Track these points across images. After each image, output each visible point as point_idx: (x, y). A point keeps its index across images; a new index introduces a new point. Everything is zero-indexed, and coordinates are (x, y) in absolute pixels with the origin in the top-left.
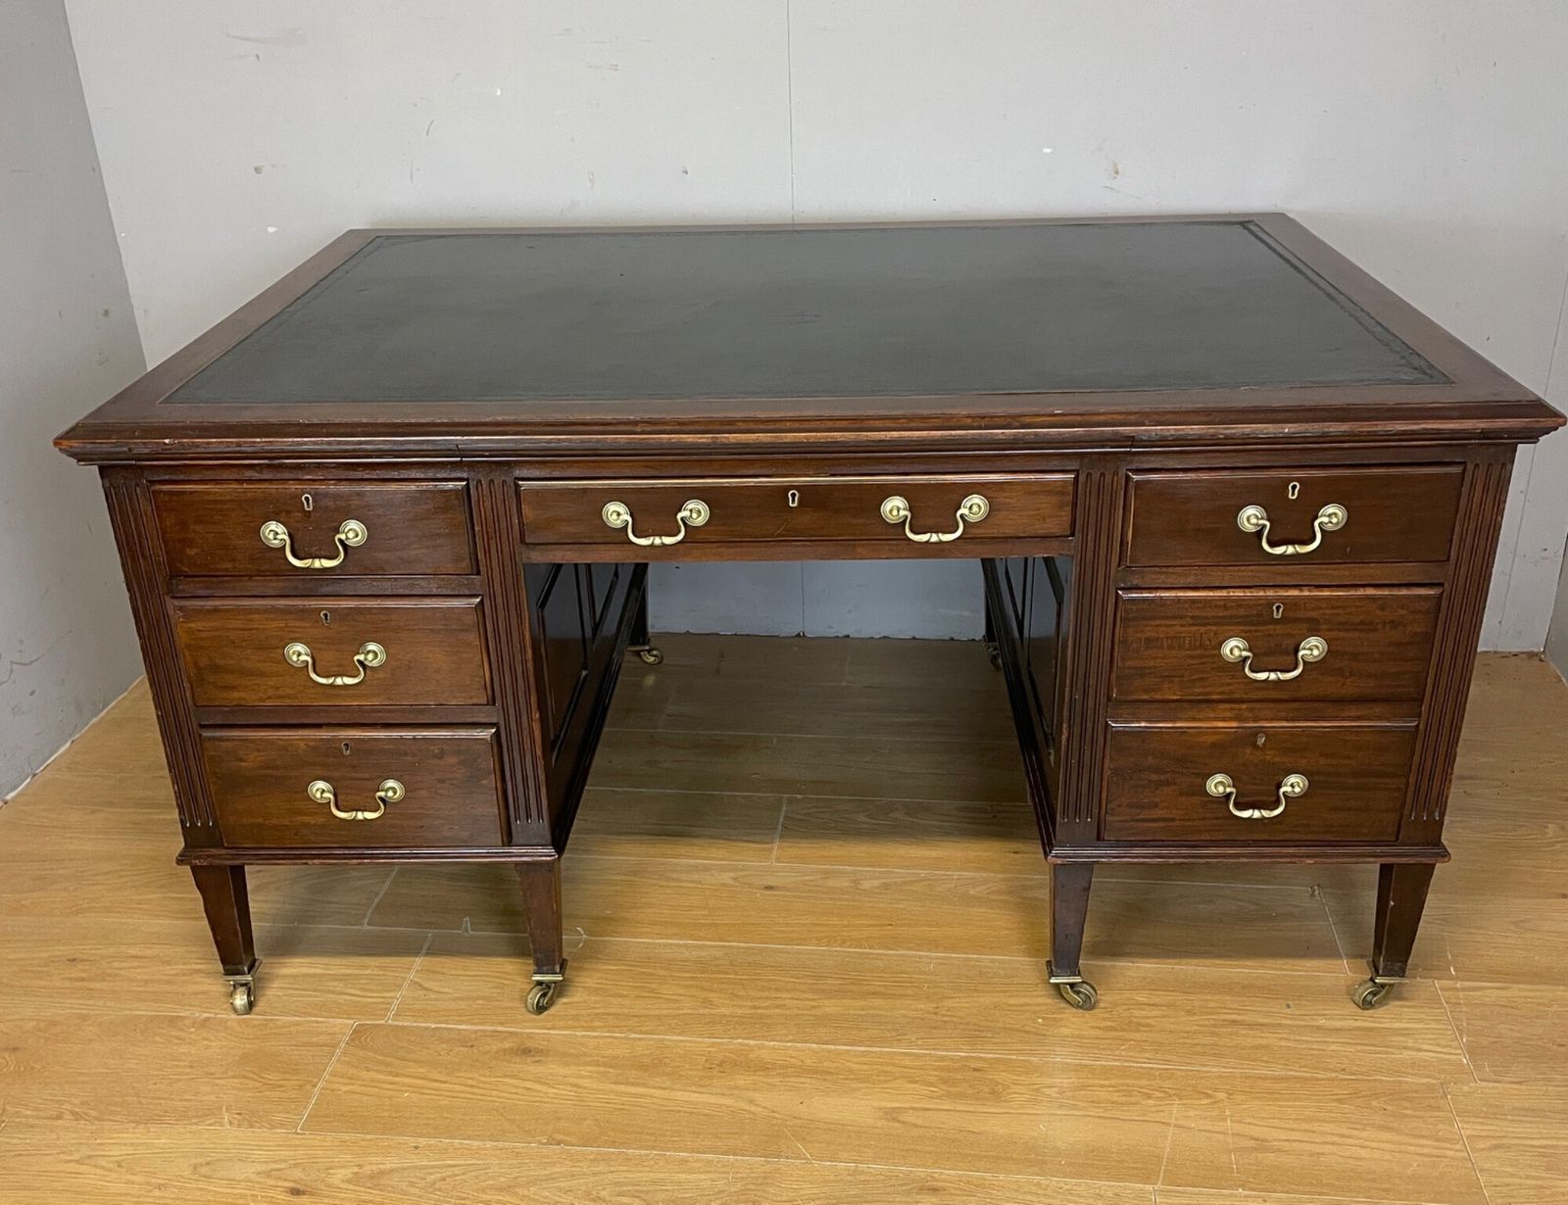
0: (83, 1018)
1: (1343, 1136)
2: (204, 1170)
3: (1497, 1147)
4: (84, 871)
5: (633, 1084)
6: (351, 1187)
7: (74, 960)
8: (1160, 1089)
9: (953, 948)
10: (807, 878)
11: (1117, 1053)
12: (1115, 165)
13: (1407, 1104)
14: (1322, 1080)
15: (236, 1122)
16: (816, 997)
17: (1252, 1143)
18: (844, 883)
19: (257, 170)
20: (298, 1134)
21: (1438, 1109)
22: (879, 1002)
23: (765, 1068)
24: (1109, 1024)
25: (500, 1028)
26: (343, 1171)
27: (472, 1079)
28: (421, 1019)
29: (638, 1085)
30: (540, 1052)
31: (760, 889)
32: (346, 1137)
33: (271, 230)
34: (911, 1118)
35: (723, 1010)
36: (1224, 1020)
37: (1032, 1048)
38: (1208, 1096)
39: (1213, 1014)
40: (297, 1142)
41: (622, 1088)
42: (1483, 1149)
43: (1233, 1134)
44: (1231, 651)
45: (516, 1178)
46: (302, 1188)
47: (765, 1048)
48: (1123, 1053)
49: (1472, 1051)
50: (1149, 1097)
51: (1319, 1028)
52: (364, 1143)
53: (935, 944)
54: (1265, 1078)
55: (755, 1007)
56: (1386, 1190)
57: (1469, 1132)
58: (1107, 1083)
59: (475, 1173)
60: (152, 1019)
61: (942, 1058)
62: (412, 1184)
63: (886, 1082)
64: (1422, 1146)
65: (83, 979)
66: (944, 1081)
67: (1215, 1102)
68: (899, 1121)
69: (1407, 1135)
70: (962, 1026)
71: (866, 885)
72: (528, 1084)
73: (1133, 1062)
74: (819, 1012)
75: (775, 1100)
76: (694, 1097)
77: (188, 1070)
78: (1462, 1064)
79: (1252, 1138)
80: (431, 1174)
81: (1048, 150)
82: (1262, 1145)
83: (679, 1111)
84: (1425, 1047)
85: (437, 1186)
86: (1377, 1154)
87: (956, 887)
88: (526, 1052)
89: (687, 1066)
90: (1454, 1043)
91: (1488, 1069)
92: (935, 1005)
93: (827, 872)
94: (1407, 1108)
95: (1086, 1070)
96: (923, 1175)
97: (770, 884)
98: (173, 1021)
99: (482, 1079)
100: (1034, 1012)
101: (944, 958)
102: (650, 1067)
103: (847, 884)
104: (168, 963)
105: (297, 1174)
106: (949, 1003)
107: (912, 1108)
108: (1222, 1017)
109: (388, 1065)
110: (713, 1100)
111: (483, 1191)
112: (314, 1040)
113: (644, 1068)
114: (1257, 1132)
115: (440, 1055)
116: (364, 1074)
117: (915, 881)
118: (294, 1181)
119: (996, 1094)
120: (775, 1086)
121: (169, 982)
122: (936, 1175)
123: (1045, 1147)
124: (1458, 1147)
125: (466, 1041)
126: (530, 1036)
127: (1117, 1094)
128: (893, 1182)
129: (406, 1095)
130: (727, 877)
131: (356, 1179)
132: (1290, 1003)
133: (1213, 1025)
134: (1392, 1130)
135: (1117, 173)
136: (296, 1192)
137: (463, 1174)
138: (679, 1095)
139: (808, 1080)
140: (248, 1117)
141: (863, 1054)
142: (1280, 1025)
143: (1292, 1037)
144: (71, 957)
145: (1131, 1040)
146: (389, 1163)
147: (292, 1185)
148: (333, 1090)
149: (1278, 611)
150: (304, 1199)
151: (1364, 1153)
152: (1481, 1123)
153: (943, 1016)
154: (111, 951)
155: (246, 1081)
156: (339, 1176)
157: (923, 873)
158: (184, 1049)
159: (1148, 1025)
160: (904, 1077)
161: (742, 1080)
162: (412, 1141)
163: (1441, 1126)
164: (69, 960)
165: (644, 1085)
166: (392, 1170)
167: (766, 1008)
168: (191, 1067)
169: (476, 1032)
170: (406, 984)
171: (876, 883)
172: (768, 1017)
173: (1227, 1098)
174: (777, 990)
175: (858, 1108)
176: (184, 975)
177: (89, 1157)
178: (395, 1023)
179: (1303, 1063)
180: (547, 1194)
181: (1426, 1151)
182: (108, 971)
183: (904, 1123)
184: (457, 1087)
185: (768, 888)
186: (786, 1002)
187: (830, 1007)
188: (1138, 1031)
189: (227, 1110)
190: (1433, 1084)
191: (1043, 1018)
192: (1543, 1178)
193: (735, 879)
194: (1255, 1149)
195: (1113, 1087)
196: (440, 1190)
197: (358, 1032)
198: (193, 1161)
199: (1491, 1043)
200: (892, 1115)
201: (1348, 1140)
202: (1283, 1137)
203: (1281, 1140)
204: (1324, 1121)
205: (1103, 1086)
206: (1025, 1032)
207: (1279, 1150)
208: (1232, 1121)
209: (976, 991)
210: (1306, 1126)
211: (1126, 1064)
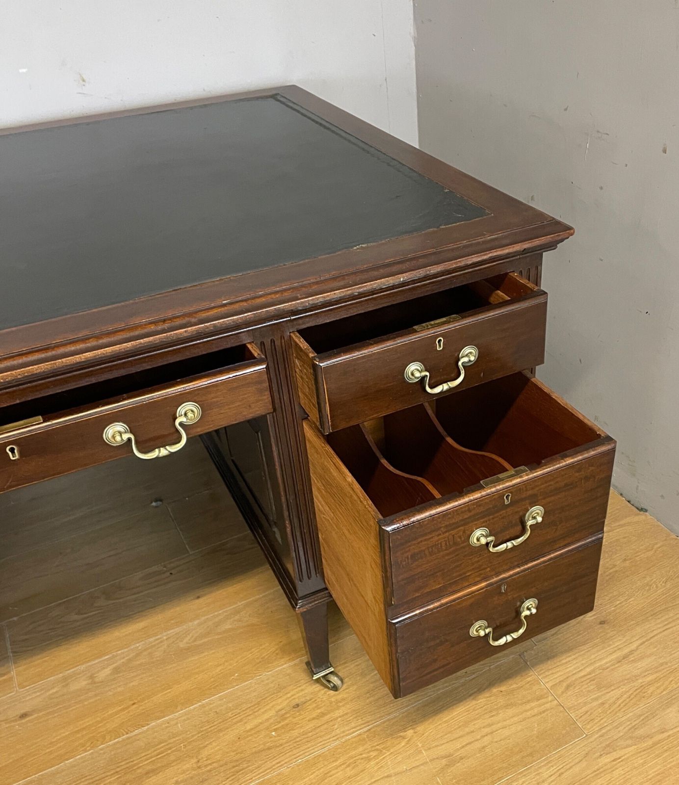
1: (490, 725)
3: (568, 688)
8: (373, 749)
9: (189, 702)
10: (51, 692)
11: (333, 734)
14: (459, 687)
17: (444, 762)
18: (81, 684)
24: (319, 711)
31: (16, 720)
37: (277, 761)
38: (403, 738)
42: (563, 693)
43: (431, 761)
44: (478, 540)
48: (338, 731)
50: (369, 759)
53: (172, 706)
56: (531, 754)
57: (549, 685)
58: (337, 763)
64: (532, 709)
67: (409, 740)
69: (522, 704)
70: (222, 769)
73: (347, 735)
79: (443, 758)
82: (451, 760)
86: (514, 729)
92: (195, 760)
93: (65, 679)
94: (511, 684)
95: (321, 759)
97: (22, 712)
100: (267, 728)
101: (186, 714)
103: (85, 683)
106: (205, 753)
124: (550, 698)
127: (348, 769)
134: (512, 705)
145: (337, 718)
149: (508, 499)
151: (506, 732)
152: (551, 674)
153: (206, 766)
163: (535, 688)
171: (108, 671)
173: (415, 733)
181: (536, 711)
185: (24, 716)
188: (338, 708)
190: (517, 659)
191: (275, 730)
192: (601, 697)
194: (448, 766)
195: (343, 764)
201: (494, 727)
202: (459, 746)
203: (458, 750)
204: (475, 719)
205: (337, 767)
206: (269, 749)
207: (462, 758)
208: (425, 750)
209: (220, 731)
210: (467, 730)
211: (343, 740)
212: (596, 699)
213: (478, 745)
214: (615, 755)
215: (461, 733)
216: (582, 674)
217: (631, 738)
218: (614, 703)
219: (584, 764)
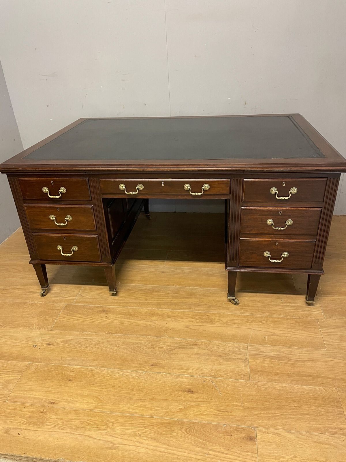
0: (5, 303)
1: (293, 332)
2: (29, 339)
3: (329, 335)
4: (8, 268)
5: (128, 319)
6: (61, 343)
7: (4, 289)
8: (250, 320)
9: (205, 286)
10: (171, 270)
11: (241, 312)
12: (245, 102)
13: (308, 324)
14: (288, 318)
15: (37, 328)
16: (172, 298)
17: (271, 334)
18: (180, 271)
19: (47, 106)
20: (51, 330)
21: (316, 325)
22: (187, 299)
23: (159, 315)
25: (99, 305)
26: (60, 340)
27: (91, 318)
28: (81, 303)
29: (129, 319)
30: (107, 311)
31: (161, 272)
32: (61, 331)
33: (51, 120)
34: (192, 327)
35: (150, 301)
36: (266, 304)
37: (221, 310)
38: (262, 322)
39: (264, 302)
40: (50, 333)
41: (126, 320)
42: (326, 335)
43: (267, 331)
45: (100, 341)
46: (51, 344)
47: (159, 311)
48: (242, 312)
49: (324, 312)
50: (247, 322)
51: (288, 306)
52: (65, 333)
53: (200, 285)
54: (275, 318)
55: (158, 301)
56: (302, 345)
57: (322, 331)
59: (90, 340)
60: (20, 303)
61: (200, 313)
62: (76, 343)
63: (187, 319)
64: (311, 335)
65: (5, 294)
66: (200, 318)
67: (263, 324)
68: (189, 328)
69: (308, 332)
70: (205, 305)
71: (186, 271)
72: (104, 319)
74: (172, 302)
75: (161, 323)
76: (142, 322)
77: (27, 315)
78: (322, 315)
79: (271, 333)
80: (80, 340)
81: (230, 98)
82: (274, 334)
83: (138, 326)
84: (314, 311)
85: (81, 343)
86: (300, 337)
87: (206, 272)
88: (104, 311)
89: (141, 315)
90: (321, 310)
91: (328, 316)
92: (199, 300)
93: (176, 268)
94: (308, 325)
95: (233, 316)
96: (194, 341)
98: (24, 304)
99: (94, 318)
100: (222, 302)
101: (202, 289)
102: (132, 315)
104: (25, 290)
105: (50, 340)
106: (203, 300)
107: (193, 325)
108: (266, 303)
109: (72, 314)
110: (146, 323)
111: (92, 344)
112: (56, 308)
113: (131, 315)
114: (272, 331)
115: (85, 312)
116: (67, 317)
117: (197, 270)
118: (49, 342)
119: (212, 322)
120: (161, 320)
121: (25, 294)
122: (197, 341)
123: (222, 334)
124: (320, 335)
125: (91, 309)
126: (105, 307)
127: (240, 322)
128: (187, 343)
129: (76, 321)
130: (153, 270)
131: (63, 342)
132: (282, 300)
133: (264, 305)
134: (304, 331)
135: (246, 103)
136: (49, 345)
137: (87, 340)
138: (138, 322)
139: (169, 318)
140: (40, 327)
141: (182, 312)
142: (279, 305)
143: (282, 308)
144: (3, 288)
146: (71, 338)
147: (48, 343)
148: (59, 320)
150: (51, 346)
151: (297, 336)
152: (325, 329)
153: (201, 303)
154: (12, 287)
155: (40, 318)
156: (59, 341)
157: (199, 268)
158: (27, 310)
159: (249, 305)
160: (191, 317)
161: (153, 318)
162: (77, 333)
163: (316, 330)
164: (3, 289)
165: (131, 319)
166: (72, 339)
167: (160, 301)
168: (28, 315)
169: (93, 306)
170: (78, 295)
171: (188, 271)
172: (161, 303)
173: (266, 323)
174: (163, 296)
175: (179, 325)
176: (28, 293)
177: (3, 336)
178: (75, 304)
179: (285, 314)
180: (106, 345)
181: (312, 336)
182: (11, 292)
183: (190, 328)
184: (88, 320)
185: (163, 272)
186: (165, 299)
187: (176, 301)
189: (35, 325)
190: (315, 320)
191: (224, 303)
192: (340, 343)
193: (156, 270)
194: (272, 335)
195: (239, 320)
196: (82, 344)
197: (66, 306)
198: (26, 337)
199: (329, 309)
200: (187, 327)
201: (294, 333)
202: (279, 332)
203: (278, 333)
204: (289, 328)
205: (237, 320)
206: (220, 307)
207: (277, 335)
208: (267, 328)
209: (209, 297)
210: (284, 330)
211: (243, 314)
212: (338, 343)
213: (286, 335)
214: (333, 359)
215: (282, 330)
216: (337, 334)
217: (343, 358)
218: (344, 347)
219: (320, 356)
